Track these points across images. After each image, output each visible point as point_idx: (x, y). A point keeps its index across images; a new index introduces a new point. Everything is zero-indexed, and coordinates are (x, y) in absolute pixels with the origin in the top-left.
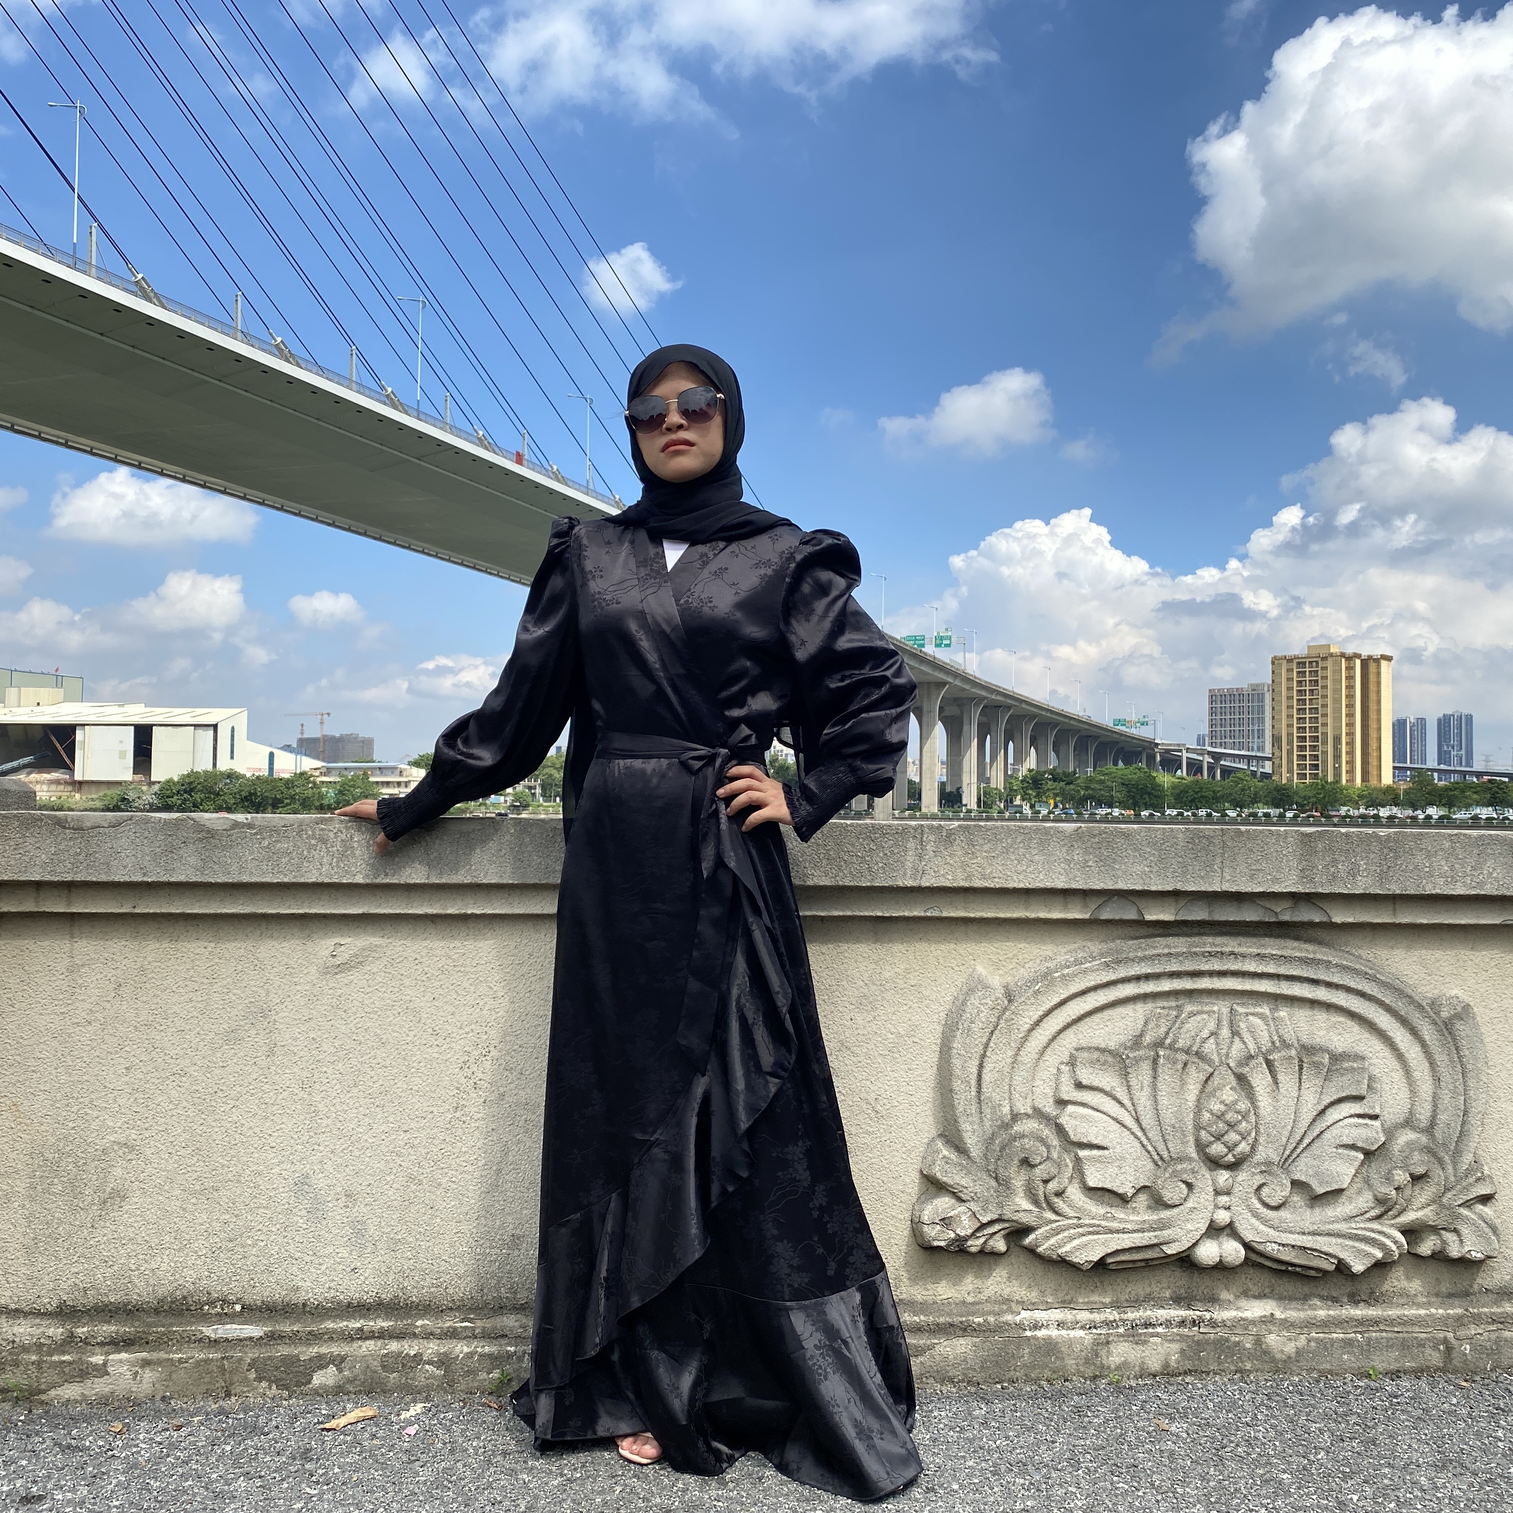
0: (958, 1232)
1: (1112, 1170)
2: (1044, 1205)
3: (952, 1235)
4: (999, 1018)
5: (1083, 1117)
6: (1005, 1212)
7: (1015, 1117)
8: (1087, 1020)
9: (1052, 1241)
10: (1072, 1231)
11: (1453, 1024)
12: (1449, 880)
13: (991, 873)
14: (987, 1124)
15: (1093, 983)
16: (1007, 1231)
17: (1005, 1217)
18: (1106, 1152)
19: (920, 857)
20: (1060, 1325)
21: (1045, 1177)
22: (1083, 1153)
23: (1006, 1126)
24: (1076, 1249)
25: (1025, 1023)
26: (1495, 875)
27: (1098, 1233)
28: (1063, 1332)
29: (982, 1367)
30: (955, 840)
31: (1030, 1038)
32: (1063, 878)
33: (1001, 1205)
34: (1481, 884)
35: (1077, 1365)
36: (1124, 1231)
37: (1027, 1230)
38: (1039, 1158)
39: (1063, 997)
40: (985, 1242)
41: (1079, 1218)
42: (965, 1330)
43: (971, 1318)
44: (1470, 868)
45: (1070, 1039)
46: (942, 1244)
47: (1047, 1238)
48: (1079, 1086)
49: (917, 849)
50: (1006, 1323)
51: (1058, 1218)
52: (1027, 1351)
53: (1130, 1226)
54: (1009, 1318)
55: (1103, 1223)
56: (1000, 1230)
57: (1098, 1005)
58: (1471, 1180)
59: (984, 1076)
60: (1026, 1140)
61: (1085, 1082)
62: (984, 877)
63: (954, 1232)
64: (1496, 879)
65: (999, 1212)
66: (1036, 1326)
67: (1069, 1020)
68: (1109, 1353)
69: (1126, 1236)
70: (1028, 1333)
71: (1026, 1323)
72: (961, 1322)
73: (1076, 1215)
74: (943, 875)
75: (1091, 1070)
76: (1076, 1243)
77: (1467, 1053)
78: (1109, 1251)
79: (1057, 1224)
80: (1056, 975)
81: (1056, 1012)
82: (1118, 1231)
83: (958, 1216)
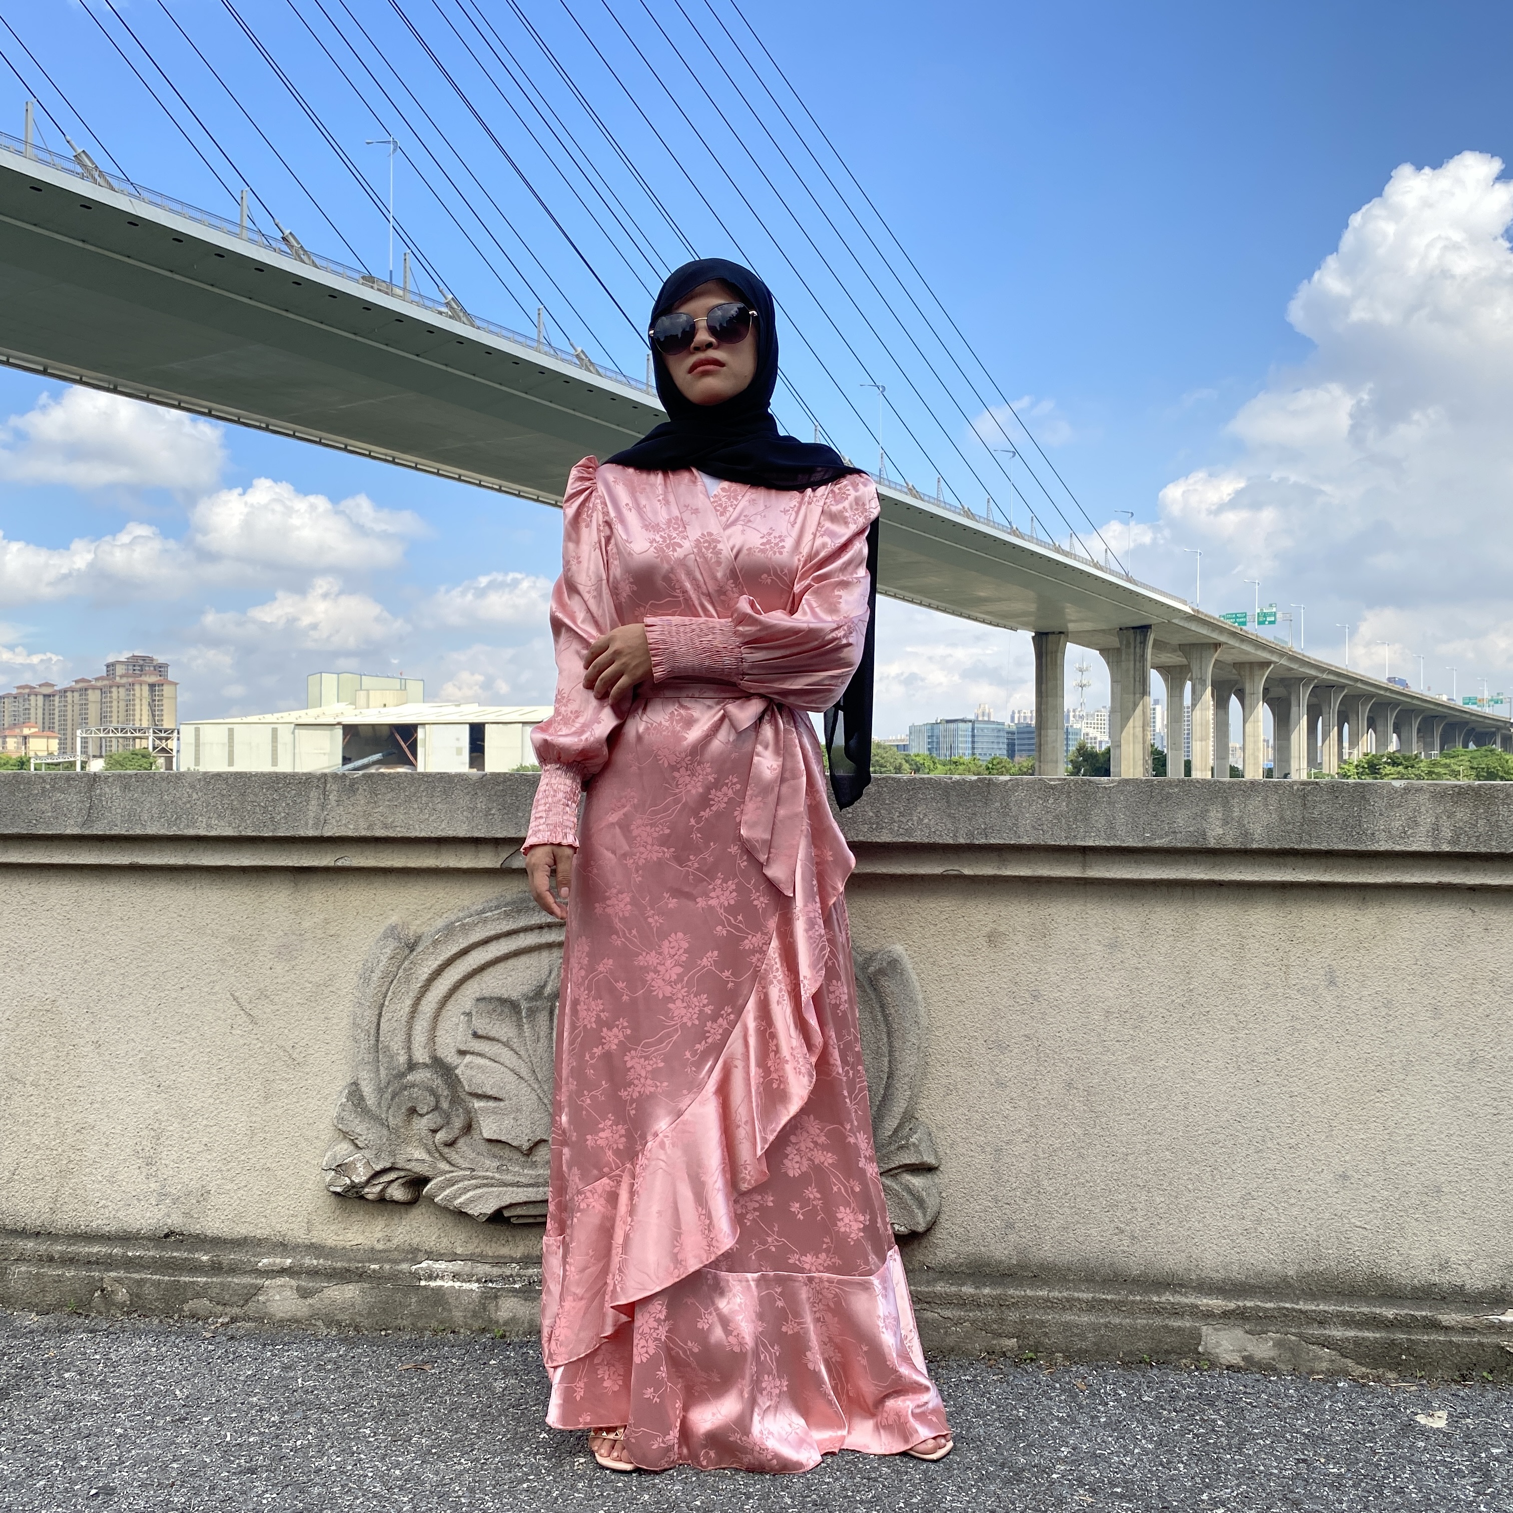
0: (353, 1178)
1: (508, 1122)
2: (437, 1155)
3: (348, 1182)
4: (399, 968)
5: (479, 1067)
6: (397, 1161)
7: (412, 1066)
8: (491, 969)
9: (447, 1192)
10: (466, 1183)
11: (877, 980)
12: (874, 826)
13: (393, 822)
14: (383, 1072)
15: (493, 933)
16: (405, 1180)
17: (398, 1166)
18: (502, 1104)
19: (323, 807)
20: (456, 1276)
21: (433, 1126)
22: (478, 1104)
23: (402, 1075)
24: (471, 1200)
25: (425, 972)
26: (926, 821)
27: (492, 1186)
28: (457, 1284)
29: (369, 1313)
30: (358, 789)
31: (431, 988)
32: (465, 827)
33: (393, 1154)
34: (909, 832)
35: (465, 1317)
36: (517, 1185)
37: (424, 1181)
38: (426, 1107)
39: (462, 946)
40: (383, 1190)
41: (473, 1170)
42: (360, 1276)
43: (367, 1264)
44: (897, 814)
45: (473, 989)
46: (339, 1190)
47: (443, 1189)
48: (476, 1035)
49: (319, 798)
50: (400, 1272)
51: (452, 1169)
52: (413, 1300)
53: (523, 1180)
54: (404, 1266)
55: (497, 1176)
56: (397, 1179)
57: (499, 954)
58: (893, 1148)
59: (382, 1025)
60: (416, 1090)
61: (480, 1032)
62: (386, 826)
63: (350, 1178)
64: (928, 826)
65: (391, 1160)
66: (431, 1277)
67: (470, 969)
68: (497, 1309)
69: (520, 1190)
70: (423, 1283)
71: (422, 1273)
72: (357, 1268)
73: (469, 1166)
74: (345, 825)
75: (488, 1020)
76: (470, 1194)
77: (893, 1011)
78: (503, 1204)
79: (451, 1175)
80: (457, 924)
81: (458, 962)
82: (512, 1185)
83: (353, 1162)
